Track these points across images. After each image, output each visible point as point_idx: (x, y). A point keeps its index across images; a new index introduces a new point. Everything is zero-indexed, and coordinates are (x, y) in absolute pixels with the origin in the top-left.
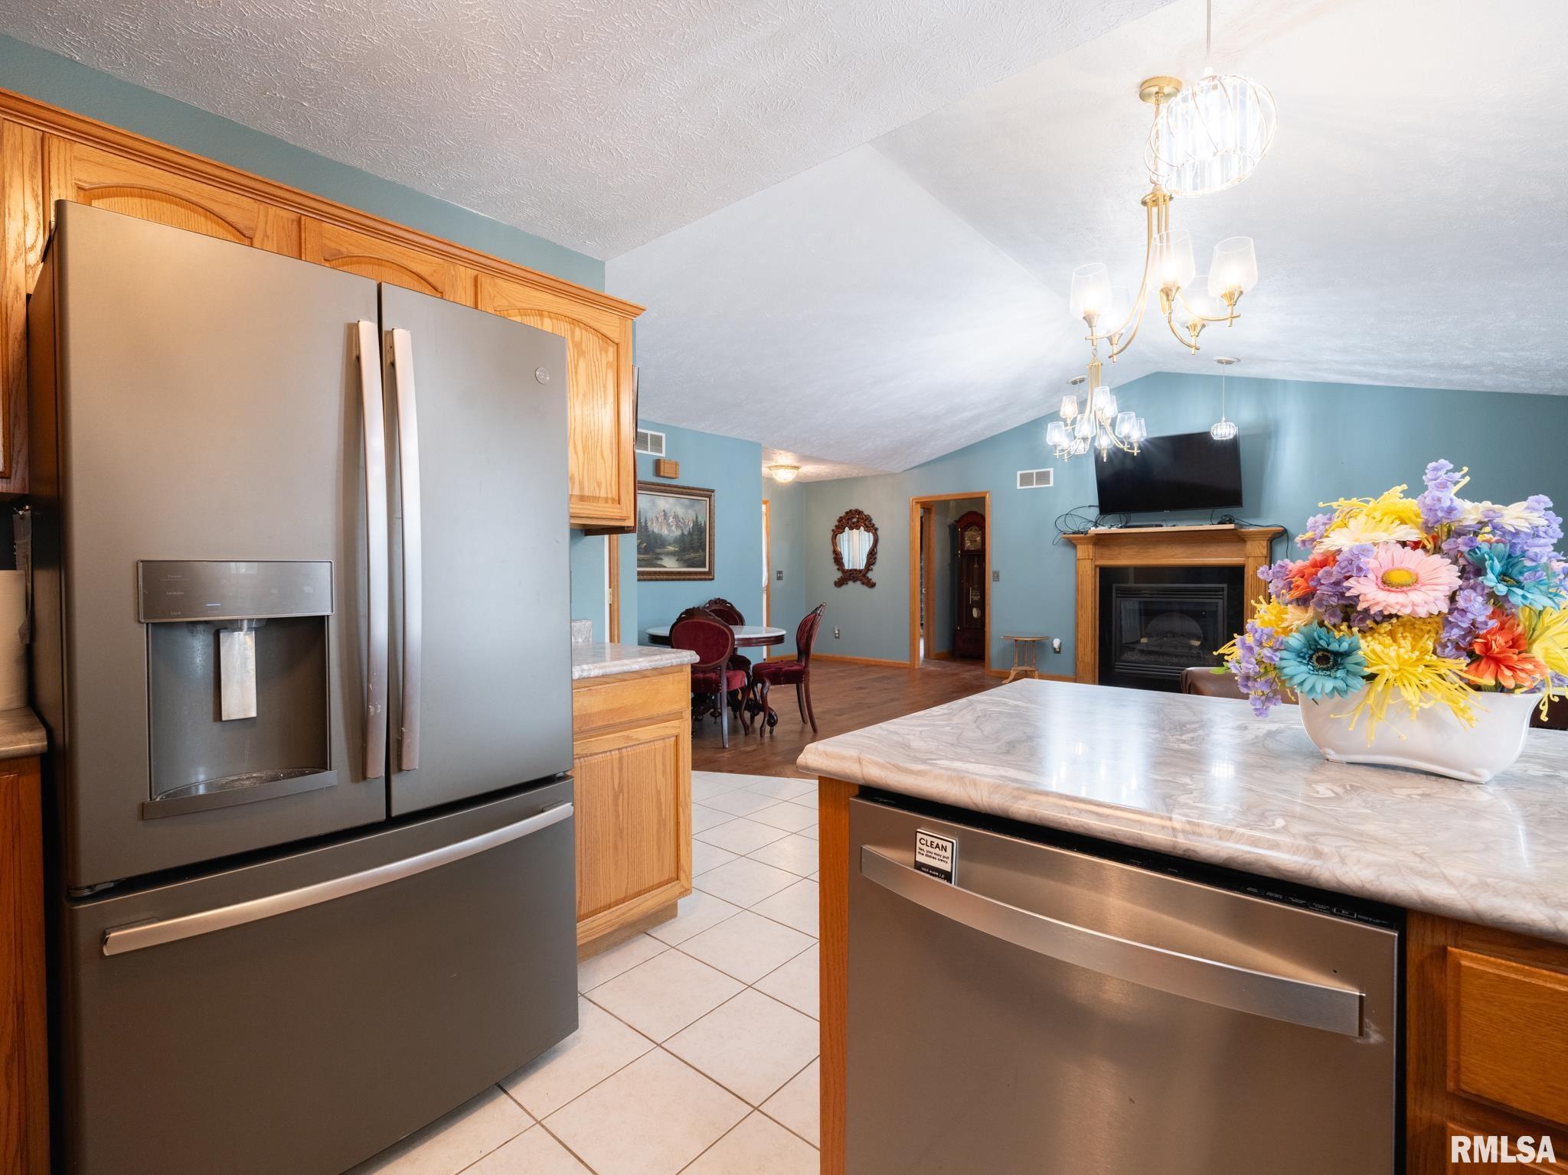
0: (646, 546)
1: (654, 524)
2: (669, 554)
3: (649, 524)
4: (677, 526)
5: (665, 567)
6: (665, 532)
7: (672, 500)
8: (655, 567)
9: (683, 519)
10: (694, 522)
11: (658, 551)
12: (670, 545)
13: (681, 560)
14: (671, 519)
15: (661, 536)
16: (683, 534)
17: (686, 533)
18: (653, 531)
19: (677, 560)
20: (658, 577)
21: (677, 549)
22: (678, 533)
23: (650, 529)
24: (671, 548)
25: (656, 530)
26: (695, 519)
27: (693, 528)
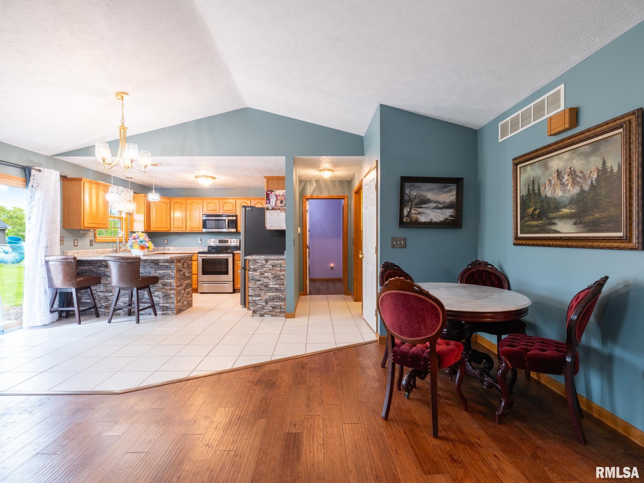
0: (539, 212)
1: (547, 189)
2: (564, 217)
3: (542, 189)
4: (574, 183)
5: (559, 232)
6: (559, 193)
7: (566, 156)
8: (548, 233)
9: (581, 172)
10: (598, 170)
11: (551, 215)
12: (565, 207)
13: (581, 223)
14: (566, 177)
15: (555, 199)
16: (582, 191)
17: (586, 188)
18: (546, 196)
19: (575, 224)
20: (551, 243)
21: (573, 211)
22: (574, 191)
23: (543, 195)
24: (566, 211)
25: (549, 194)
26: (600, 167)
27: (597, 180)
